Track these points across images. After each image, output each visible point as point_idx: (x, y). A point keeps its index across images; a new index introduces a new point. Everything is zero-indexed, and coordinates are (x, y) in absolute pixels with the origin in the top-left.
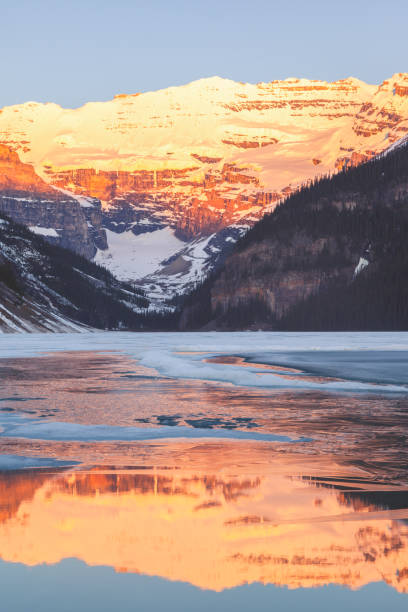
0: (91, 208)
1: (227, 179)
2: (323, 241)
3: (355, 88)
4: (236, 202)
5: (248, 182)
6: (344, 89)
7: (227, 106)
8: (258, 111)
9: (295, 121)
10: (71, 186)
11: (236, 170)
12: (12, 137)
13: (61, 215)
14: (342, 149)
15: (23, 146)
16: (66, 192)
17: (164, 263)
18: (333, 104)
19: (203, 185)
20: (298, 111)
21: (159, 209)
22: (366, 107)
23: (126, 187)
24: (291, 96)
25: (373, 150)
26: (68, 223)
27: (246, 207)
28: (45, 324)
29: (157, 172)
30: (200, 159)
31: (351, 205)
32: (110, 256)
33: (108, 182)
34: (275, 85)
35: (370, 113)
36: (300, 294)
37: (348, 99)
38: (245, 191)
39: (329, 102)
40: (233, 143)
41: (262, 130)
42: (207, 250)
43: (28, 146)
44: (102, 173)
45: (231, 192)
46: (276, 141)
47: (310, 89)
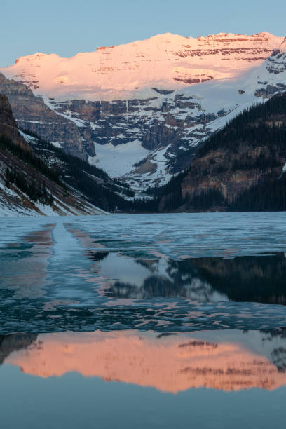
0: (84, 128)
1: (178, 105)
2: (260, 149)
3: (267, 39)
4: (185, 121)
5: (193, 108)
6: (259, 40)
7: (176, 54)
8: (199, 57)
9: (225, 64)
10: (69, 112)
11: (185, 99)
12: (26, 78)
13: (63, 132)
14: (259, 83)
15: (34, 84)
16: (66, 116)
17: (136, 165)
18: (251, 51)
19: (161, 110)
20: (226, 56)
21: (131, 127)
22: (275, 52)
23: (108, 112)
24: (221, 46)
25: (282, 83)
26: (68, 138)
27: (192, 125)
28: (85, 209)
29: (129, 101)
30: (158, 91)
31: (279, 124)
32: (98, 161)
33: (93, 109)
34: (211, 38)
35: (279, 57)
36: (245, 186)
37: (262, 47)
38: (192, 113)
39: (249, 49)
40: (182, 80)
41: (202, 70)
42: (166, 156)
43: (38, 84)
44: (89, 103)
45: (182, 114)
46: (212, 78)
47: (235, 40)
